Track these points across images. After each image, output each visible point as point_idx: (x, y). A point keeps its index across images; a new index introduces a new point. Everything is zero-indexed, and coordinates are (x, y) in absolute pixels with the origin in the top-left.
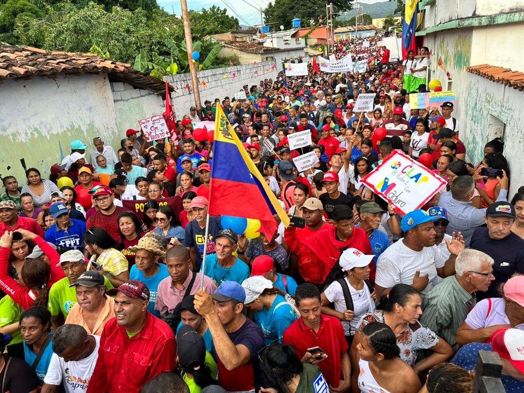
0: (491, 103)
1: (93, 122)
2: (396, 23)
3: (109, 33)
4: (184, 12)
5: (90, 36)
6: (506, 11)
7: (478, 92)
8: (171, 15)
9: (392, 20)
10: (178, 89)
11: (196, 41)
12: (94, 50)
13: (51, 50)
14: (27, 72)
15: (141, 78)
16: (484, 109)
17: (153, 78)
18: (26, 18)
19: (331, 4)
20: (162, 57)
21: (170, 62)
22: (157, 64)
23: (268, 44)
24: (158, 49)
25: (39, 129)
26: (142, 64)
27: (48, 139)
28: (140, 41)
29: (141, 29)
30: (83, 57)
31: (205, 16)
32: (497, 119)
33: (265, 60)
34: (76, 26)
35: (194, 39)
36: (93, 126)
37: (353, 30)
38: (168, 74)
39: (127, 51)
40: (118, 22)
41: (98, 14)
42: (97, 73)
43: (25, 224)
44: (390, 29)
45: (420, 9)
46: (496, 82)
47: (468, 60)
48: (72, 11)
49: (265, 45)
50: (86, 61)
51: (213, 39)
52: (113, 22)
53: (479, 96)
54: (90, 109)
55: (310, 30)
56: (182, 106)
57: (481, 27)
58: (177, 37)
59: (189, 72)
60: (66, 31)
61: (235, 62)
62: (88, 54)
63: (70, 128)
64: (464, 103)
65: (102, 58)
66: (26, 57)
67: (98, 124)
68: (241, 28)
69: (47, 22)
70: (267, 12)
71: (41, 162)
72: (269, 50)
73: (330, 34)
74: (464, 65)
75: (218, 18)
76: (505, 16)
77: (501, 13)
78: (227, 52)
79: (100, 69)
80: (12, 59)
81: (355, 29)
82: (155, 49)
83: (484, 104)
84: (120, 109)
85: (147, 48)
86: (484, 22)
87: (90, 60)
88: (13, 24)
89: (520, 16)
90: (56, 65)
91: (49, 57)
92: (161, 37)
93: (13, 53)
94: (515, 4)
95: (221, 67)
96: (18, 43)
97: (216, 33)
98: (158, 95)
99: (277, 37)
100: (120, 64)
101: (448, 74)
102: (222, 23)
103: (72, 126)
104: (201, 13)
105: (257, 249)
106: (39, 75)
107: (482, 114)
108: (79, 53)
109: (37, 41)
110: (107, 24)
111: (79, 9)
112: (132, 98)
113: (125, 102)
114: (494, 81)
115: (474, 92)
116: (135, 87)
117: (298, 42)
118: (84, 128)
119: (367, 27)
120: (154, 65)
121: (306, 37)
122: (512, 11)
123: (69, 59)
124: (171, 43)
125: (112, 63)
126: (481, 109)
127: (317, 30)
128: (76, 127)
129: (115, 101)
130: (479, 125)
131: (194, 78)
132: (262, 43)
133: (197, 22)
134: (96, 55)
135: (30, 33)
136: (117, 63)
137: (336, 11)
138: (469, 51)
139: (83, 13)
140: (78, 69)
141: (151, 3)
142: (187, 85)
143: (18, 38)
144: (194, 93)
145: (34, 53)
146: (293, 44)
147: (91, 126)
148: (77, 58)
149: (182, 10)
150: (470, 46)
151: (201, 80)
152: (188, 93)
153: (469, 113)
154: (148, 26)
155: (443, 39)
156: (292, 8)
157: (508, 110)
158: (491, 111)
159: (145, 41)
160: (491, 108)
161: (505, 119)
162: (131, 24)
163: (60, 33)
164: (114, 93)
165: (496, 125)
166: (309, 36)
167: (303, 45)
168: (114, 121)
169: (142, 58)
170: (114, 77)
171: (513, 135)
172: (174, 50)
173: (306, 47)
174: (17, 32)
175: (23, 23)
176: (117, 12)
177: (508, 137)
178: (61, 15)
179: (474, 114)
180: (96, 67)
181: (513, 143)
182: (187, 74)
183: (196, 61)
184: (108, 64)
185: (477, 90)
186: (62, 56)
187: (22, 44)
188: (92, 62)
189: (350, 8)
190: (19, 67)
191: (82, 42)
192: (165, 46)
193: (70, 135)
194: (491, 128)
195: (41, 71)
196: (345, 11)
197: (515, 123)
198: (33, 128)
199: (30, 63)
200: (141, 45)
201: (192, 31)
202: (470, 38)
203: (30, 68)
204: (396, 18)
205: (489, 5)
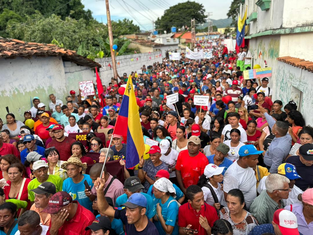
0: (293, 79)
1: (52, 85)
2: (231, 31)
3: (63, 33)
4: (109, 22)
5: (52, 34)
6: (300, 26)
7: (284, 73)
8: (100, 23)
9: (229, 29)
10: (103, 66)
11: (115, 38)
12: (54, 43)
13: (28, 41)
14: (12, 54)
15: (82, 59)
16: (288, 83)
17: (89, 60)
18: (14, 22)
19: (194, 19)
20: (94, 47)
21: (99, 50)
22: (91, 51)
23: (157, 41)
24: (92, 43)
25: (18, 89)
26: (82, 51)
27: (24, 95)
28: (81, 38)
29: (82, 31)
30: (47, 46)
31: (120, 24)
32: (296, 89)
33: (155, 51)
34: (43, 28)
35: (114, 37)
36: (52, 87)
37: (206, 34)
38: (98, 58)
39: (73, 43)
40: (69, 26)
41: (57, 21)
42: (55, 56)
43: (7, 147)
44: (228, 34)
45: (247, 23)
46: (296, 67)
47: (278, 54)
48: (41, 19)
49: (156, 42)
50: (49, 49)
51: (124, 38)
52: (65, 26)
53: (285, 75)
54: (50, 77)
55: (182, 34)
56: (106, 77)
57: (285, 35)
58: (104, 36)
59: (111, 56)
60: (38, 31)
61: (138, 51)
62: (51, 44)
63: (37, 88)
64: (275, 79)
65: (59, 47)
66: (12, 45)
67: (54, 86)
68: (141, 31)
69: (26, 25)
70: (156, 23)
71: (19, 109)
72: (158, 45)
73: (193, 36)
74: (275, 56)
75: (128, 25)
76: (300, 28)
77: (297, 27)
78: (133, 45)
79: (57, 53)
80: (3, 47)
81: (207, 34)
82: (90, 43)
83: (288, 80)
84: (68, 78)
85: (85, 42)
86: (288, 31)
87: (51, 48)
88: (5, 26)
89: (308, 29)
90: (31, 51)
91: (26, 46)
92: (94, 36)
93: (5, 43)
94: (305, 22)
95: (129, 54)
96: (8, 37)
97: (127, 34)
98: (92, 70)
99: (163, 38)
100: (70, 51)
101: (265, 61)
102: (130, 28)
103: (39, 87)
104: (118, 22)
105: (150, 165)
106: (20, 57)
107: (287, 86)
108: (45, 44)
109: (20, 36)
110: (62, 27)
111: (46, 18)
112: (76, 71)
113: (72, 74)
114: (295, 66)
115: (281, 72)
116: (78, 65)
117: (175, 41)
118: (46, 89)
119: (215, 33)
120: (89, 52)
121: (179, 38)
122: (303, 26)
123: (38, 47)
124: (100, 39)
125: (65, 50)
126: (286, 83)
127: (185, 34)
128: (41, 88)
129: (66, 73)
130: (285, 92)
131: (113, 60)
132: (153, 41)
133: (115, 27)
134: (55, 45)
135: (16, 31)
136: (68, 50)
137: (196, 23)
138: (278, 49)
139: (48, 20)
140: (44, 53)
141: (89, 16)
142: (110, 64)
143: (8, 34)
144: (113, 69)
145: (17, 43)
146: (172, 42)
147: (51, 87)
148: (44, 47)
149: (108, 20)
150: (279, 45)
151: (118, 62)
152: (110, 69)
153: (279, 85)
154: (86, 29)
155: (262, 41)
156: (171, 21)
157: (304, 84)
158: (293, 84)
159: (84, 38)
160: (293, 82)
161: (302, 89)
162: (77, 28)
163: (34, 32)
164: (65, 68)
165: (296, 93)
166: (181, 37)
167: (177, 42)
168: (65, 85)
169: (83, 47)
170: (65, 58)
171: (308, 99)
172: (102, 43)
173: (179, 44)
174: (8, 30)
175: (12, 25)
176: (68, 20)
177: (305, 100)
178: (35, 21)
179: (282, 85)
180: (55, 52)
181: (308, 104)
182: (110, 58)
183: (115, 50)
184: (63, 51)
185: (284, 71)
186: (34, 46)
187: (10, 37)
188: (53, 49)
189: (204, 22)
190: (8, 51)
191: (47, 37)
192: (96, 40)
193: (37, 93)
194: (292, 95)
195: (21, 54)
196: (202, 23)
197: (309, 92)
198: (14, 88)
199: (15, 49)
200: (82, 40)
201: (113, 33)
202: (279, 41)
203: (15, 52)
204: (231, 28)
205: (290, 22)
